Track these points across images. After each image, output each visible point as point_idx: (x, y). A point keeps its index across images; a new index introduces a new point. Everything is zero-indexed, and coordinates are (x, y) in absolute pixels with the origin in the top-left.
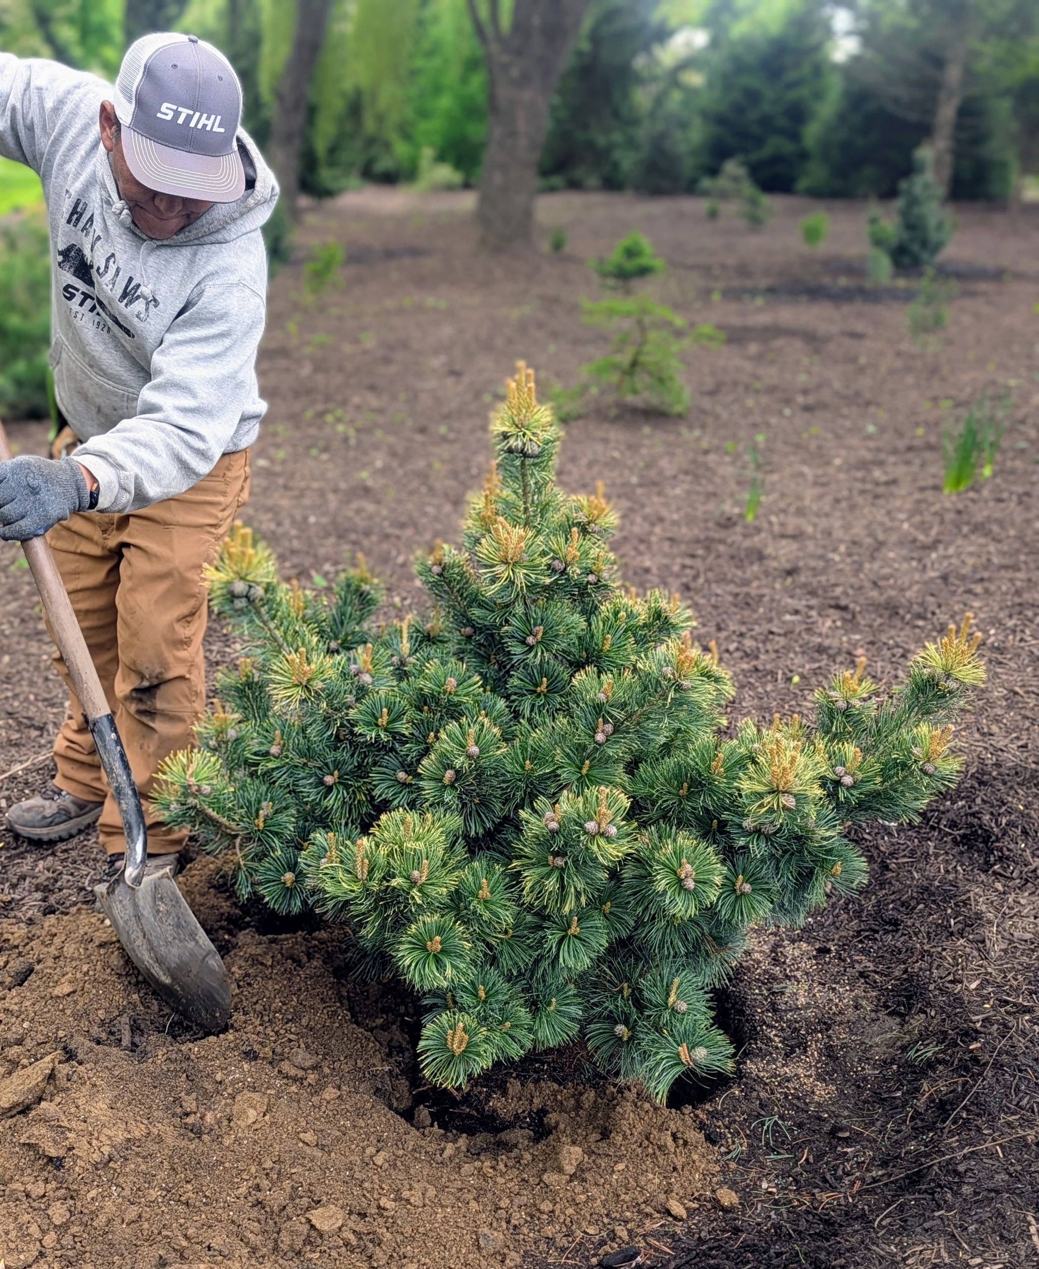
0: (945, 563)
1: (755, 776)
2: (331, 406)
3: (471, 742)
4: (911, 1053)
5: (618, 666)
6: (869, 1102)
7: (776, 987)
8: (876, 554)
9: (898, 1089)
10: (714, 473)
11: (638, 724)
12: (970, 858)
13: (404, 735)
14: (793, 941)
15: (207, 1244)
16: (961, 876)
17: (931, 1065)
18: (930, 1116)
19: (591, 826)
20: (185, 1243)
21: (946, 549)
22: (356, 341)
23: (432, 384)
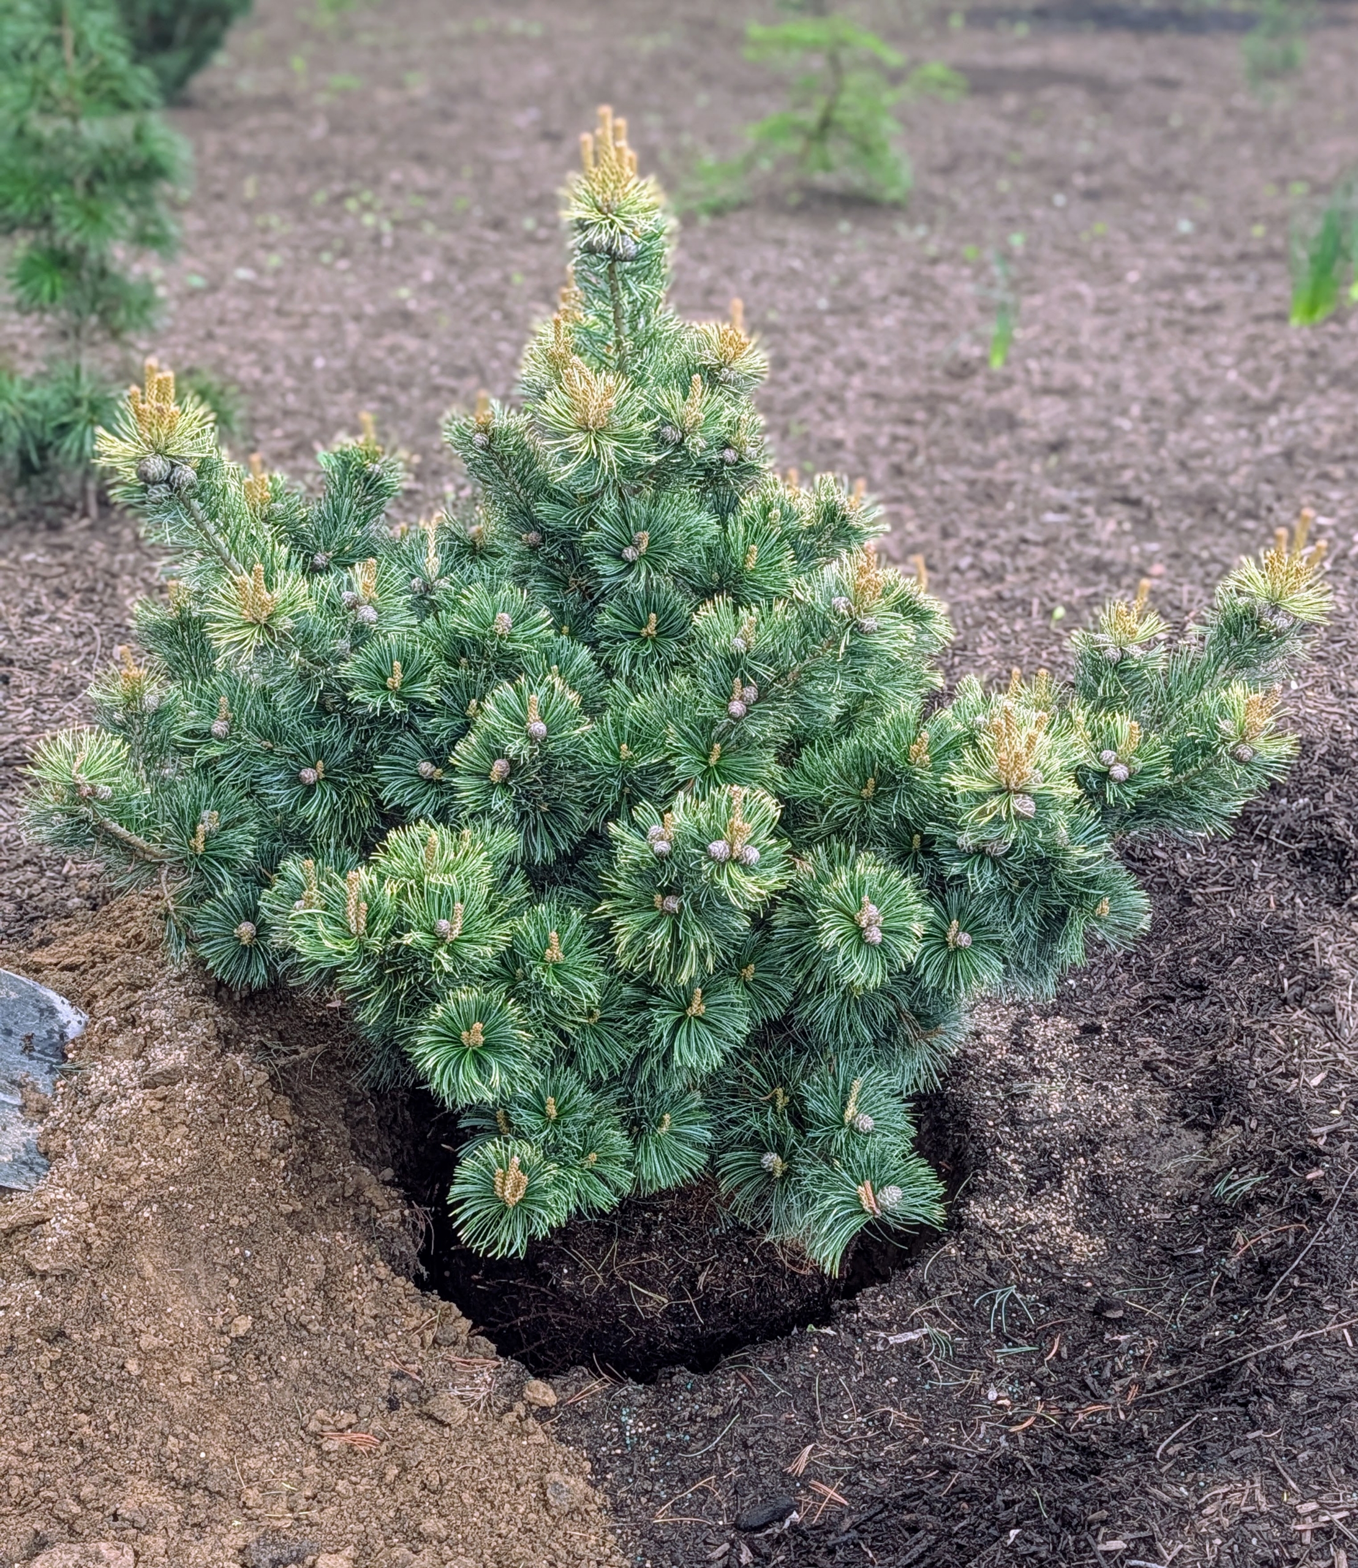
0: (1290, 433)
1: (975, 768)
2: (354, 185)
3: (534, 714)
4: (1220, 1187)
5: (767, 595)
6: (1153, 1263)
7: (1017, 1086)
8: (1186, 419)
9: (1198, 1243)
10: (944, 291)
11: (796, 686)
12: (1315, 885)
13: (428, 704)
14: (1045, 1016)
15: (112, 1509)
16: (1300, 913)
17: (1248, 1204)
18: (1245, 1284)
19: (718, 848)
20: (76, 1509)
21: (1292, 409)
22: (399, 85)
23: (512, 152)
